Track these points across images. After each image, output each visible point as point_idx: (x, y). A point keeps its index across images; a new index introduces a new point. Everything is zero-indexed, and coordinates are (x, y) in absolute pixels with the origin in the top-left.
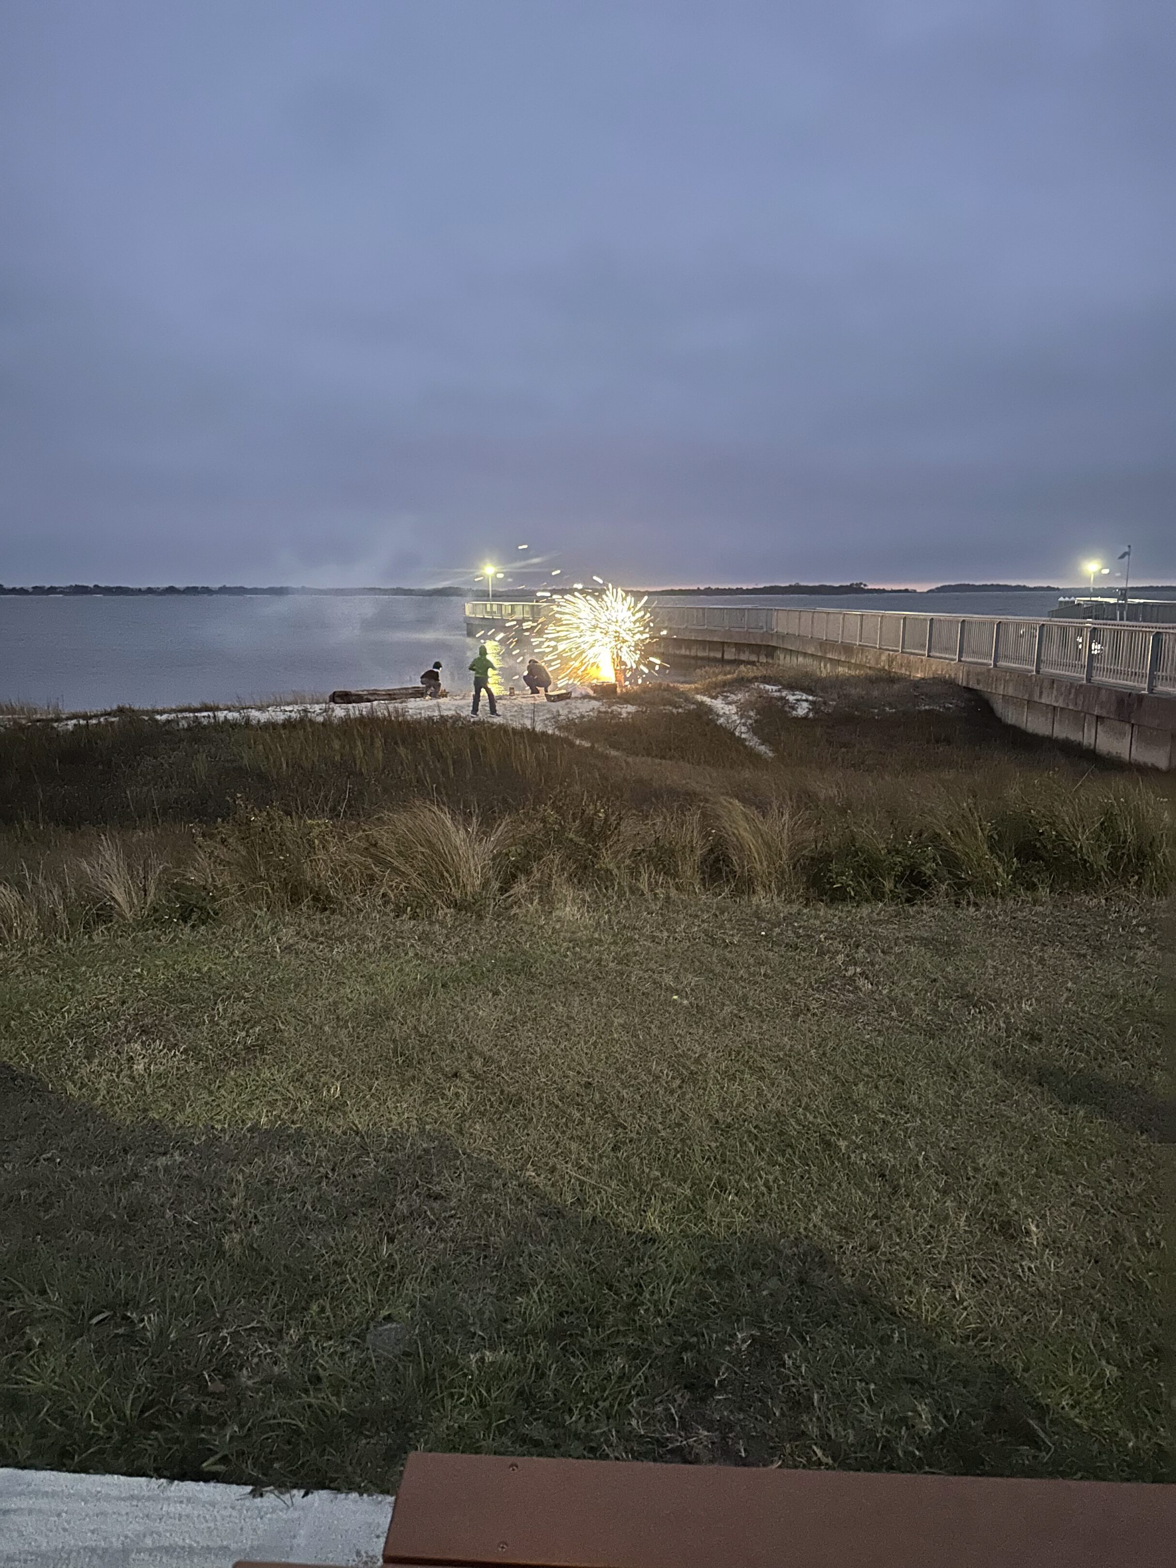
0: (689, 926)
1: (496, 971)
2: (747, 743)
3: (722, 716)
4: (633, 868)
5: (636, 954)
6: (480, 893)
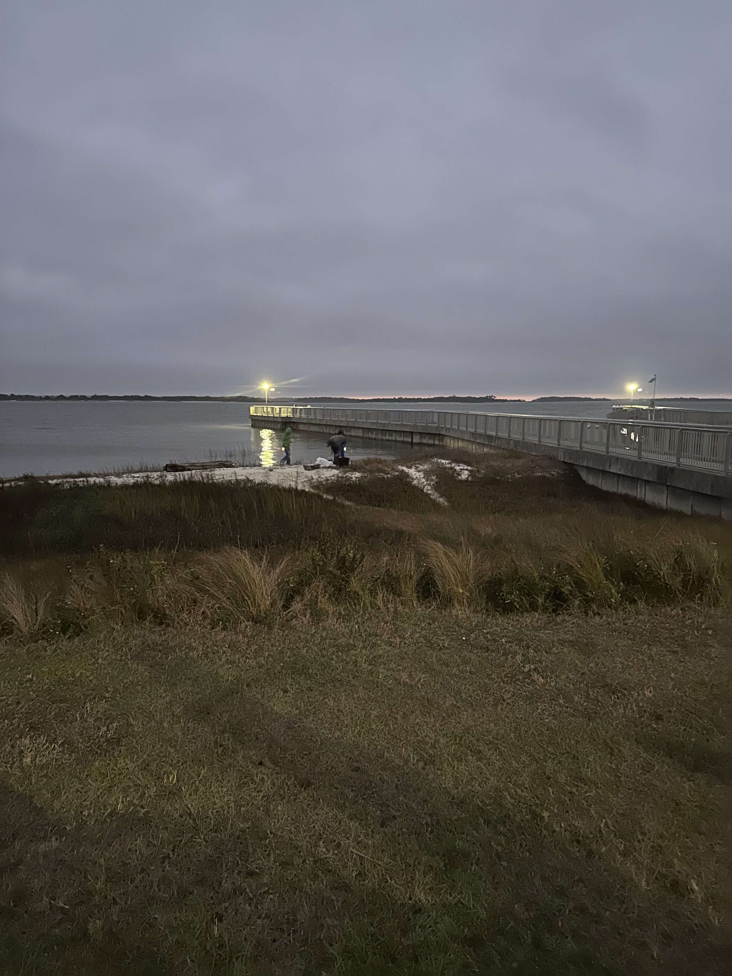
0: (413, 633)
1: (284, 672)
2: (431, 497)
3: (415, 480)
4: (373, 590)
6: (270, 610)
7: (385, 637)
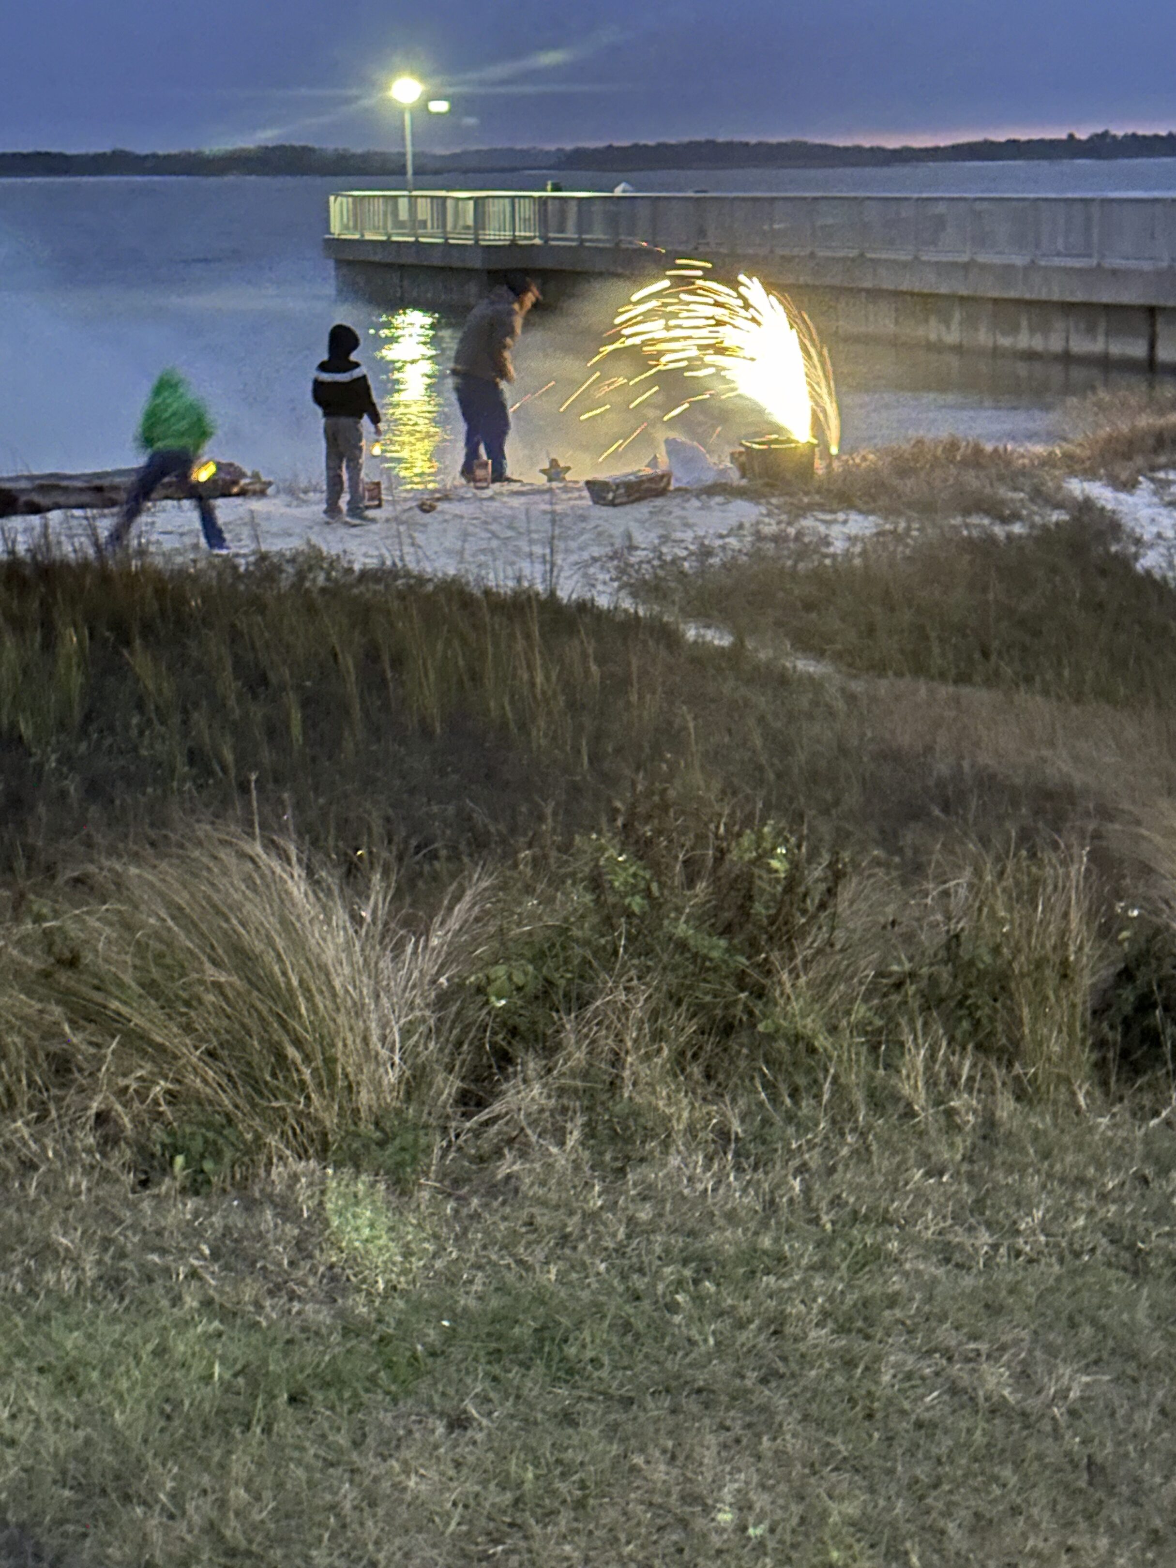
0: (1058, 1214)
1: (456, 1353)
3: (1151, 546)
4: (879, 1031)
5: (892, 1301)
6: (398, 1112)
7: (925, 1227)
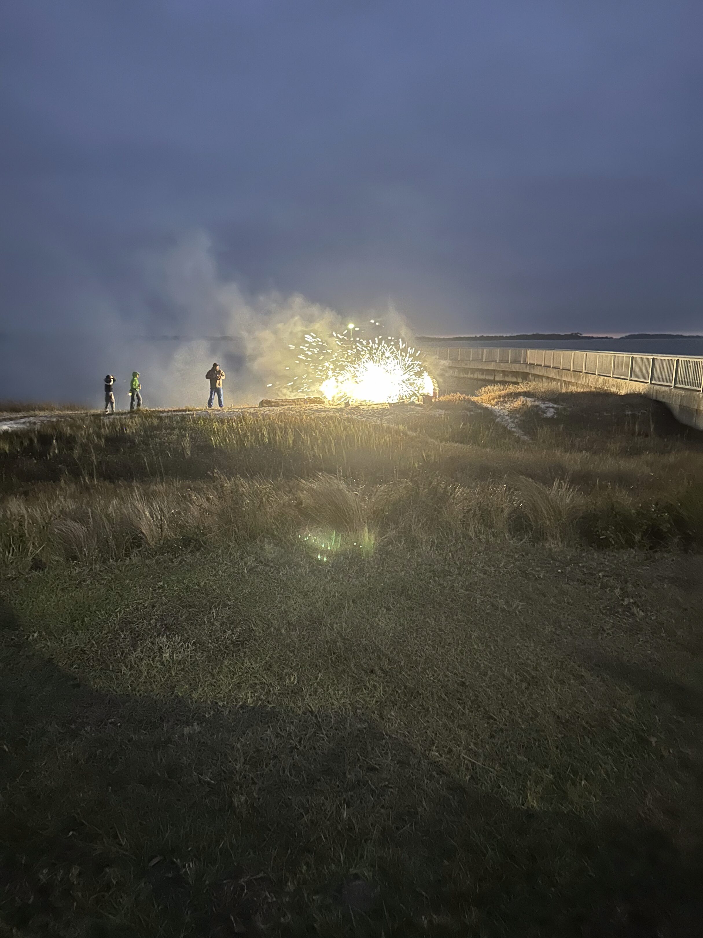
0: (507, 563)
2: (515, 434)
3: (499, 417)
7: (480, 565)
